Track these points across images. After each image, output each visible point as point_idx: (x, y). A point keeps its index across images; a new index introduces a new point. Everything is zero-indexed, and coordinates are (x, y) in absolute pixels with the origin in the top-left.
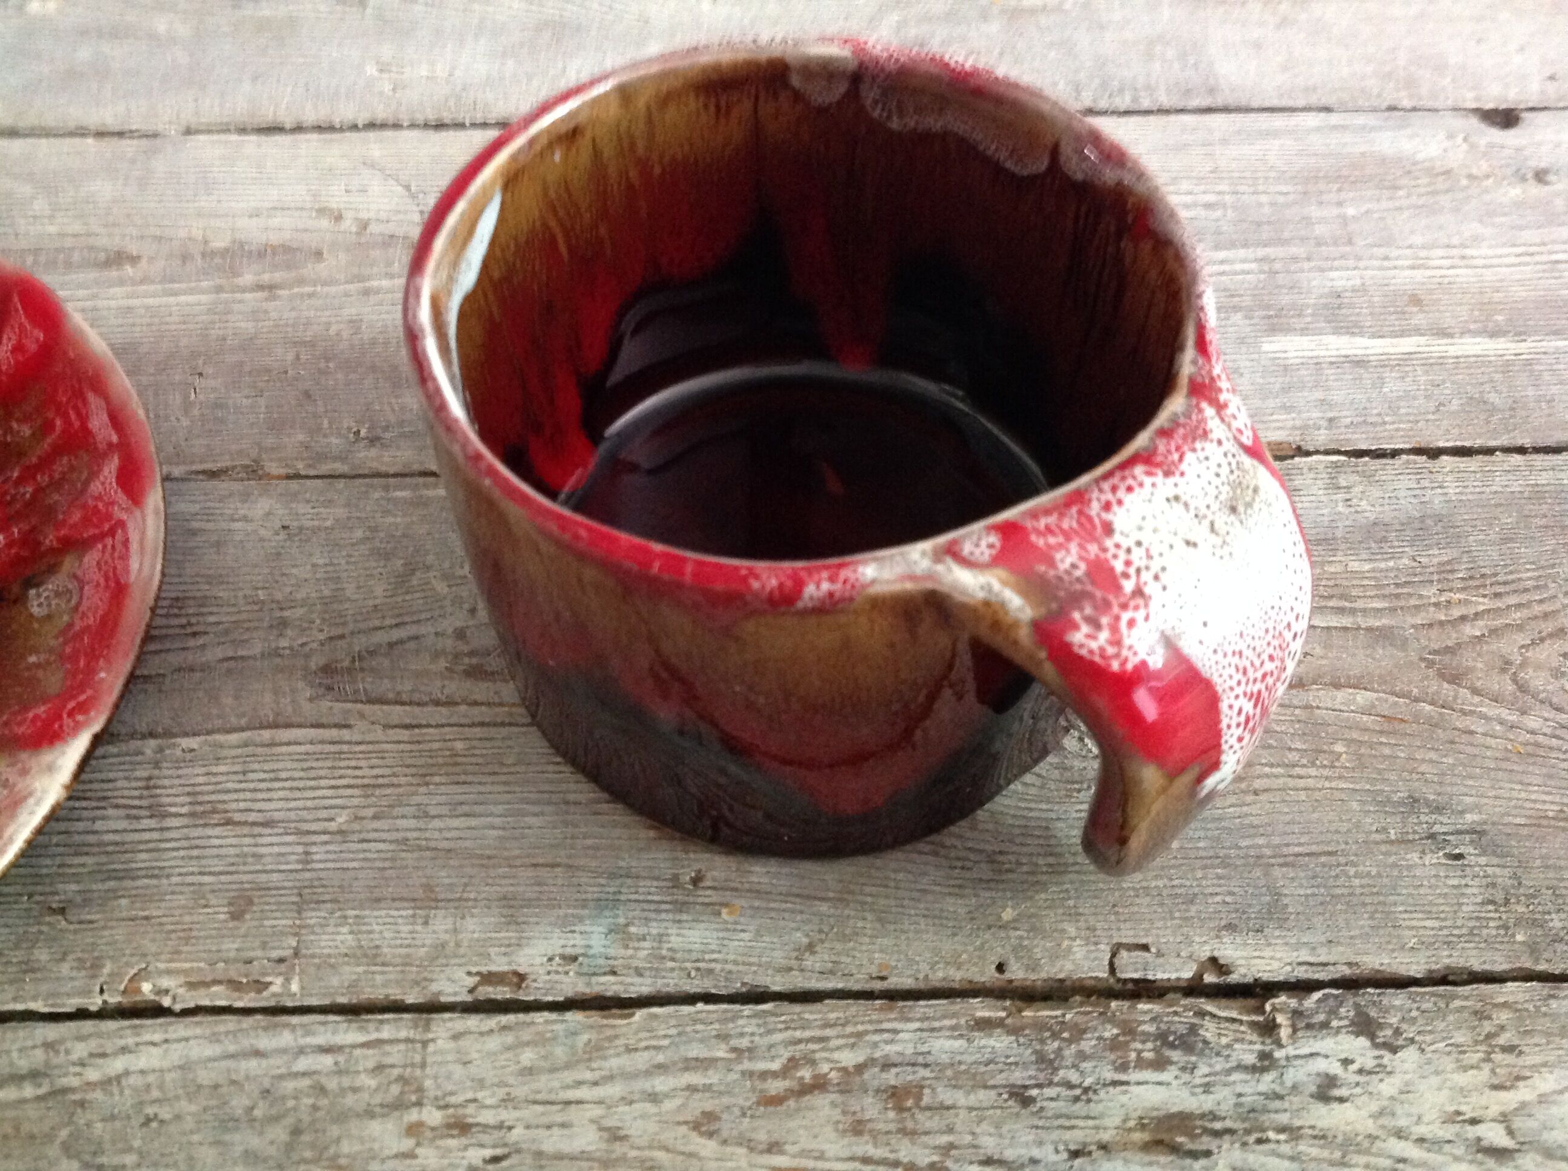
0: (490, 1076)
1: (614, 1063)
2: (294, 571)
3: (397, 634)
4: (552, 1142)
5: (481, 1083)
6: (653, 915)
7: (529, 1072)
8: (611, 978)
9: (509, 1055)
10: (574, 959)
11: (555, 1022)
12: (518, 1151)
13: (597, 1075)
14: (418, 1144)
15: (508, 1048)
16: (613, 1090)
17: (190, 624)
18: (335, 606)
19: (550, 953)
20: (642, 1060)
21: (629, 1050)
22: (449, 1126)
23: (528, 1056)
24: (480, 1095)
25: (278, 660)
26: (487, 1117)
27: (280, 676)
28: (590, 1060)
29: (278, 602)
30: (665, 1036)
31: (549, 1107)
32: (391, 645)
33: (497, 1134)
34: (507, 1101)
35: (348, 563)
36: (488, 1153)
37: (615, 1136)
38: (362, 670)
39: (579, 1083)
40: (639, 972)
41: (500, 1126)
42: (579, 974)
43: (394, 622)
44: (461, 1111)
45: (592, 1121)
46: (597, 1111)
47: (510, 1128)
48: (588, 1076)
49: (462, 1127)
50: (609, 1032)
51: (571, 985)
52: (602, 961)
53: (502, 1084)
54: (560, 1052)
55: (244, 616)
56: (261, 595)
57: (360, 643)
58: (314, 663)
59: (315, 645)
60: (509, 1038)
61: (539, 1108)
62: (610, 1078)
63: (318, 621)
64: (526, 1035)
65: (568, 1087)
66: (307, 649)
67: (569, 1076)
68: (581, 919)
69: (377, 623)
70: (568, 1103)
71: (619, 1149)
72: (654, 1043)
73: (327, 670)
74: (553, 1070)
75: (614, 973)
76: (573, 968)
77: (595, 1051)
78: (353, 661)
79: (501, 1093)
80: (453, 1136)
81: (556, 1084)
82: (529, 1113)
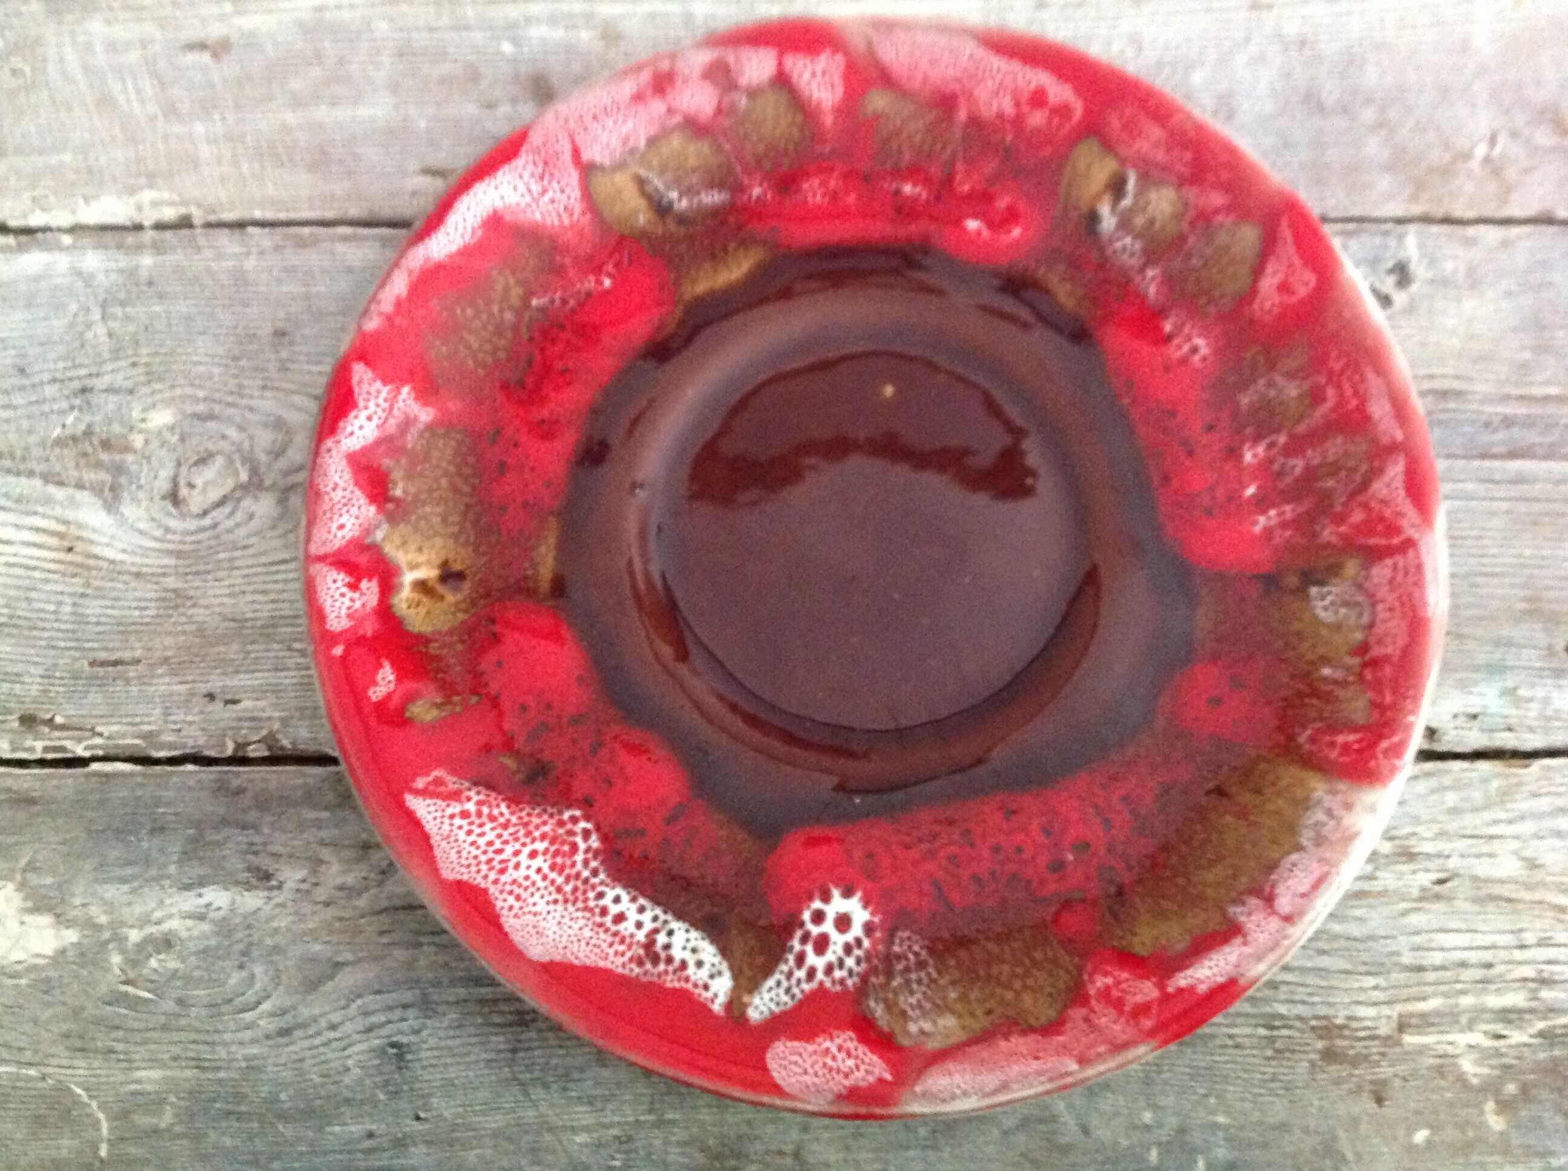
0: (1425, 815)
1: (1524, 805)
4: (1483, 868)
5: (1416, 820)
6: (1537, 680)
7: (1454, 811)
8: (1507, 734)
9: (1434, 797)
10: (1475, 717)
11: (1466, 770)
12: (1457, 875)
13: (1510, 815)
14: (1376, 868)
15: (1433, 791)
16: (1526, 828)
19: (1455, 710)
20: (1545, 804)
21: (1535, 795)
22: (1400, 854)
23: (1451, 799)
24: (1418, 829)
26: (1427, 847)
28: (1503, 802)
30: (1562, 785)
31: (1474, 841)
33: (1441, 861)
34: (1442, 835)
36: (1435, 876)
37: (1533, 865)
39: (1496, 822)
40: (1531, 730)
41: (1439, 855)
42: (1482, 730)
44: (1407, 843)
45: (1515, 853)
46: (1515, 845)
47: (1448, 857)
48: (1503, 815)
49: (1410, 856)
50: (1515, 780)
51: (1475, 740)
52: (1497, 719)
53: (1434, 821)
54: (1477, 795)
60: (1433, 783)
61: (1469, 841)
62: (1522, 818)
64: (1447, 780)
65: (1489, 825)
67: (1487, 816)
68: (1476, 683)
70: (1492, 837)
71: (1539, 875)
72: (1552, 789)
74: (1475, 810)
75: (1510, 729)
76: (1475, 724)
77: (1505, 795)
79: (1436, 828)
80: (1403, 863)
81: (1478, 822)
82: (1462, 845)
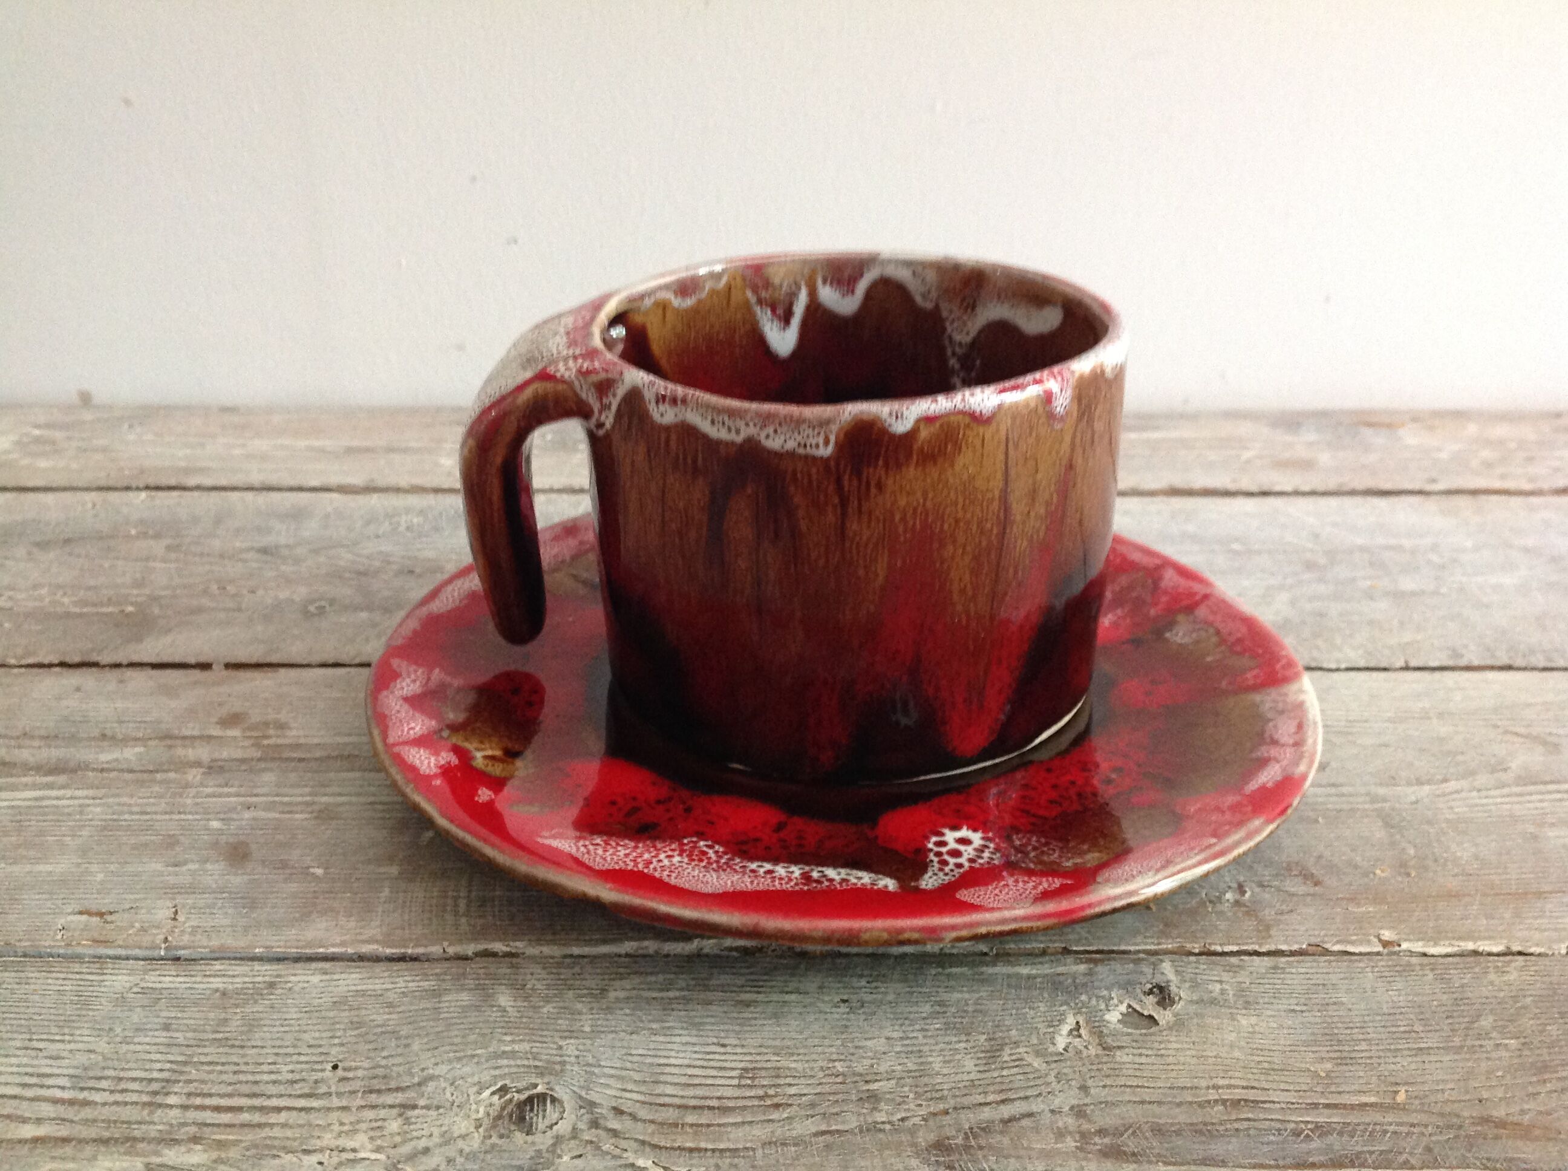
2: (869, 1043)
3: (1006, 1111)
17: (766, 1095)
18: (926, 1080)
25: (881, 1136)
27: (887, 1152)
29: (861, 1075)
32: (1007, 1122)
35: (925, 1037)
38: (981, 1148)
43: (998, 1098)
55: (827, 1089)
56: (840, 1067)
57: (967, 1119)
58: (925, 1138)
59: (917, 1120)
63: (911, 1096)
66: (909, 1124)
69: (981, 1099)
73: (940, 1146)
78: (967, 1138)
